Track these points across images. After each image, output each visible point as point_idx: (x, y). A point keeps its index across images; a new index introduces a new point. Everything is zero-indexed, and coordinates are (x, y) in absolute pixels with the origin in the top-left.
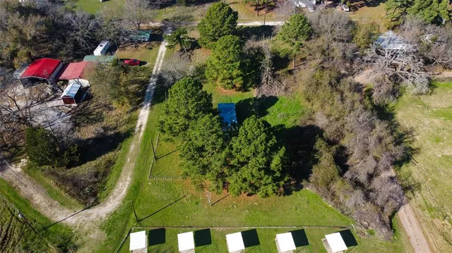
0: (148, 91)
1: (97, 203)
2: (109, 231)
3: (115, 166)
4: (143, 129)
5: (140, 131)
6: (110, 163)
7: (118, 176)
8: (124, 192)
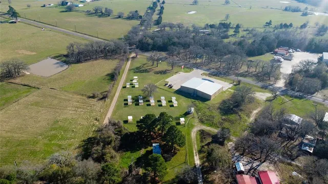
0: (201, 176)
1: (200, 131)
2: (192, 125)
3: (199, 140)
4: (195, 154)
5: (196, 153)
6: (202, 141)
7: (197, 137)
8: (192, 133)
